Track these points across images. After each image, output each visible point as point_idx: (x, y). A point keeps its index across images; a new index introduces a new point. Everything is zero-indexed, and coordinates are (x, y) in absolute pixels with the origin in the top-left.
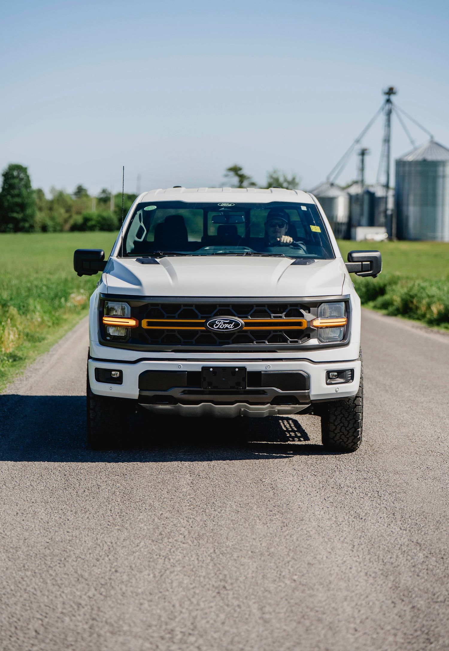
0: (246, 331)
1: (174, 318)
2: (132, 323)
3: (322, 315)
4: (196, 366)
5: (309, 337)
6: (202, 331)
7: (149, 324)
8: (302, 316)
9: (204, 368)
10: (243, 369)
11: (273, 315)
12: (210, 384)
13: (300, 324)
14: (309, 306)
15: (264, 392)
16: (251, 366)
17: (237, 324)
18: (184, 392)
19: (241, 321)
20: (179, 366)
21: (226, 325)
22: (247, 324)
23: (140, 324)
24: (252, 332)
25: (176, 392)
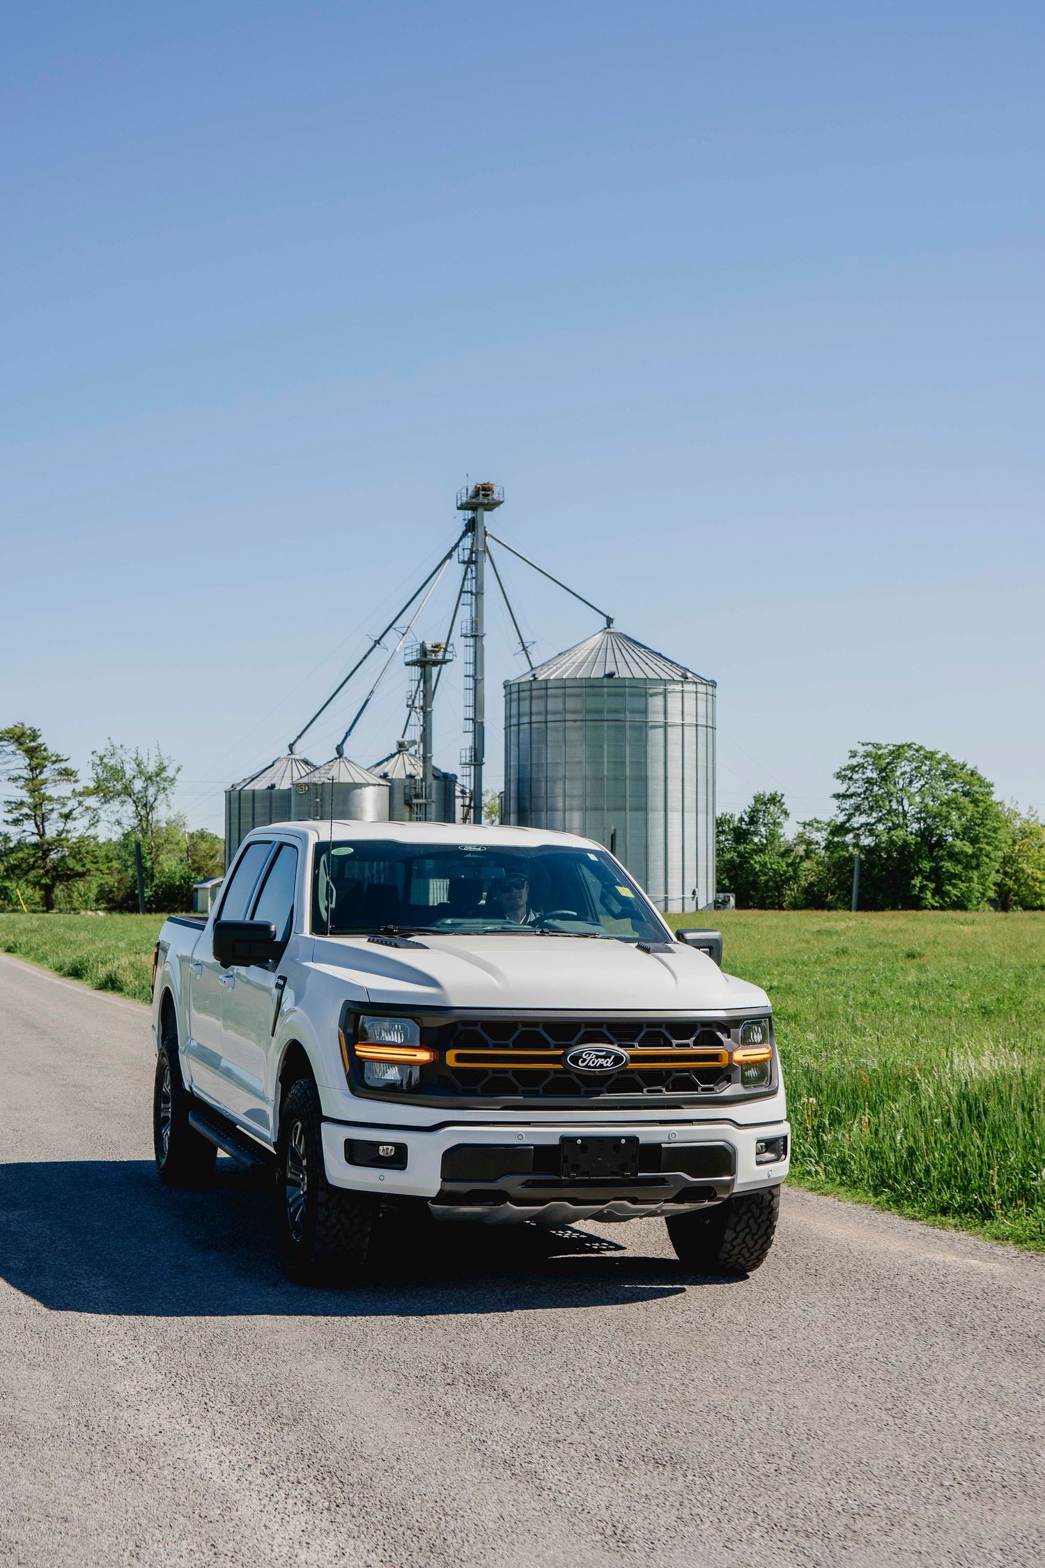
0: (632, 1071)
1: (505, 1047)
2: (424, 1056)
3: (746, 1041)
4: (548, 1135)
5: (729, 1080)
6: (556, 1071)
7: (459, 1058)
8: (720, 1043)
9: (565, 1140)
10: (633, 1140)
11: (675, 1042)
12: (575, 1168)
13: (715, 1057)
14: (726, 1026)
15: (663, 1181)
16: (647, 1134)
17: (618, 1059)
18: (526, 1184)
19: (624, 1053)
20: (519, 1135)
21: (601, 1061)
22: (634, 1059)
23: (443, 1058)
24: (642, 1072)
25: (512, 1184)
